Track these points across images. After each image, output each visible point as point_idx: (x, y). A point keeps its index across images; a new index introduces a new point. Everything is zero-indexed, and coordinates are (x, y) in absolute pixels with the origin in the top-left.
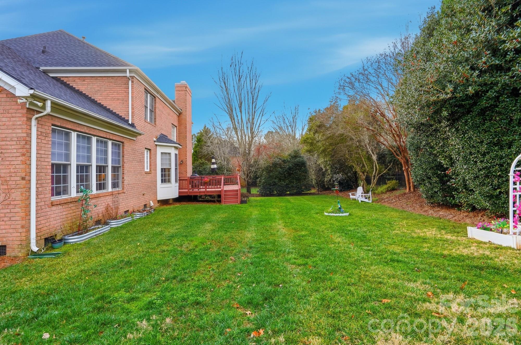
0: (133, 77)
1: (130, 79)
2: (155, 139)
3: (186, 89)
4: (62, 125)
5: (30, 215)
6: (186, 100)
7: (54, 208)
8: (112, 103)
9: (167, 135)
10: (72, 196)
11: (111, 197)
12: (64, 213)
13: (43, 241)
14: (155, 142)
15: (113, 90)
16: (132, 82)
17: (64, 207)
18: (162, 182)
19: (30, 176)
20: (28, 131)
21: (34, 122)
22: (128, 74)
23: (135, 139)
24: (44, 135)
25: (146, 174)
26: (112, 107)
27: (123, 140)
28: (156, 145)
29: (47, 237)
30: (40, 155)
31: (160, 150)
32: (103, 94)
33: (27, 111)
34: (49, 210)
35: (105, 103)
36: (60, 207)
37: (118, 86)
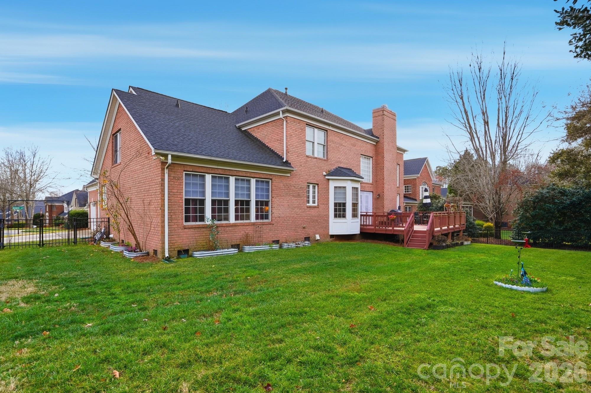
0: (286, 117)
1: (284, 120)
2: (324, 173)
3: (383, 113)
4: (194, 170)
5: (164, 233)
6: (383, 125)
7: (186, 230)
8: (274, 144)
9: (350, 168)
10: (207, 223)
11: (253, 227)
12: (196, 235)
13: (177, 252)
14: (325, 176)
15: (275, 132)
16: (287, 121)
17: (196, 230)
18: (336, 216)
19: (164, 207)
20: (163, 177)
21: (166, 171)
22: (281, 116)
23: (289, 175)
24: (177, 179)
25: (309, 209)
26: (274, 148)
27: (271, 177)
28: (329, 179)
29: (180, 249)
30: (173, 193)
31: (332, 185)
32: (269, 137)
33: (162, 164)
34: (181, 231)
35: (270, 145)
36: (192, 230)
37: (278, 128)
